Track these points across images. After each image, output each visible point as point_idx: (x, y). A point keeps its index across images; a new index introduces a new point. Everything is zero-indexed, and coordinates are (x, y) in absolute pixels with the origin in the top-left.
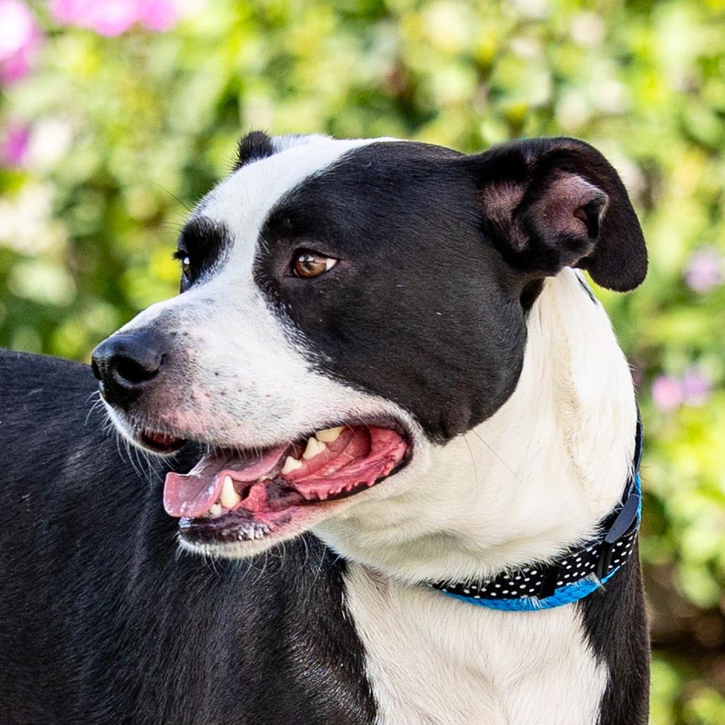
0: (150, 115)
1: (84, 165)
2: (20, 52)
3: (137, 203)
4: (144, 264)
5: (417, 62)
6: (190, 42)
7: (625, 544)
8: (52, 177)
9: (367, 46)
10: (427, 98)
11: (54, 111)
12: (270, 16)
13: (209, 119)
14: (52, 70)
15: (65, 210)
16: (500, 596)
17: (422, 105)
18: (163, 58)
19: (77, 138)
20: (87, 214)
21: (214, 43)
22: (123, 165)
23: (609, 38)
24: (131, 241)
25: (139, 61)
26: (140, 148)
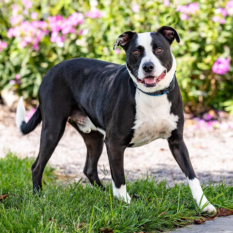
0: (98, 29)
1: (90, 35)
2: (82, 21)
3: (96, 40)
4: (97, 48)
5: (133, 22)
6: (104, 19)
7: (172, 87)
8: (86, 36)
9: (126, 20)
10: (134, 27)
11: (86, 28)
12: (114, 16)
13: (106, 29)
14: (86, 23)
15: (87, 41)
16: (156, 95)
17: (133, 27)
18: (100, 21)
19: (89, 31)
20: (90, 41)
21: (107, 19)
22: (95, 35)
23: (158, 19)
24: (96, 45)
25: (97, 22)
26: (97, 33)
